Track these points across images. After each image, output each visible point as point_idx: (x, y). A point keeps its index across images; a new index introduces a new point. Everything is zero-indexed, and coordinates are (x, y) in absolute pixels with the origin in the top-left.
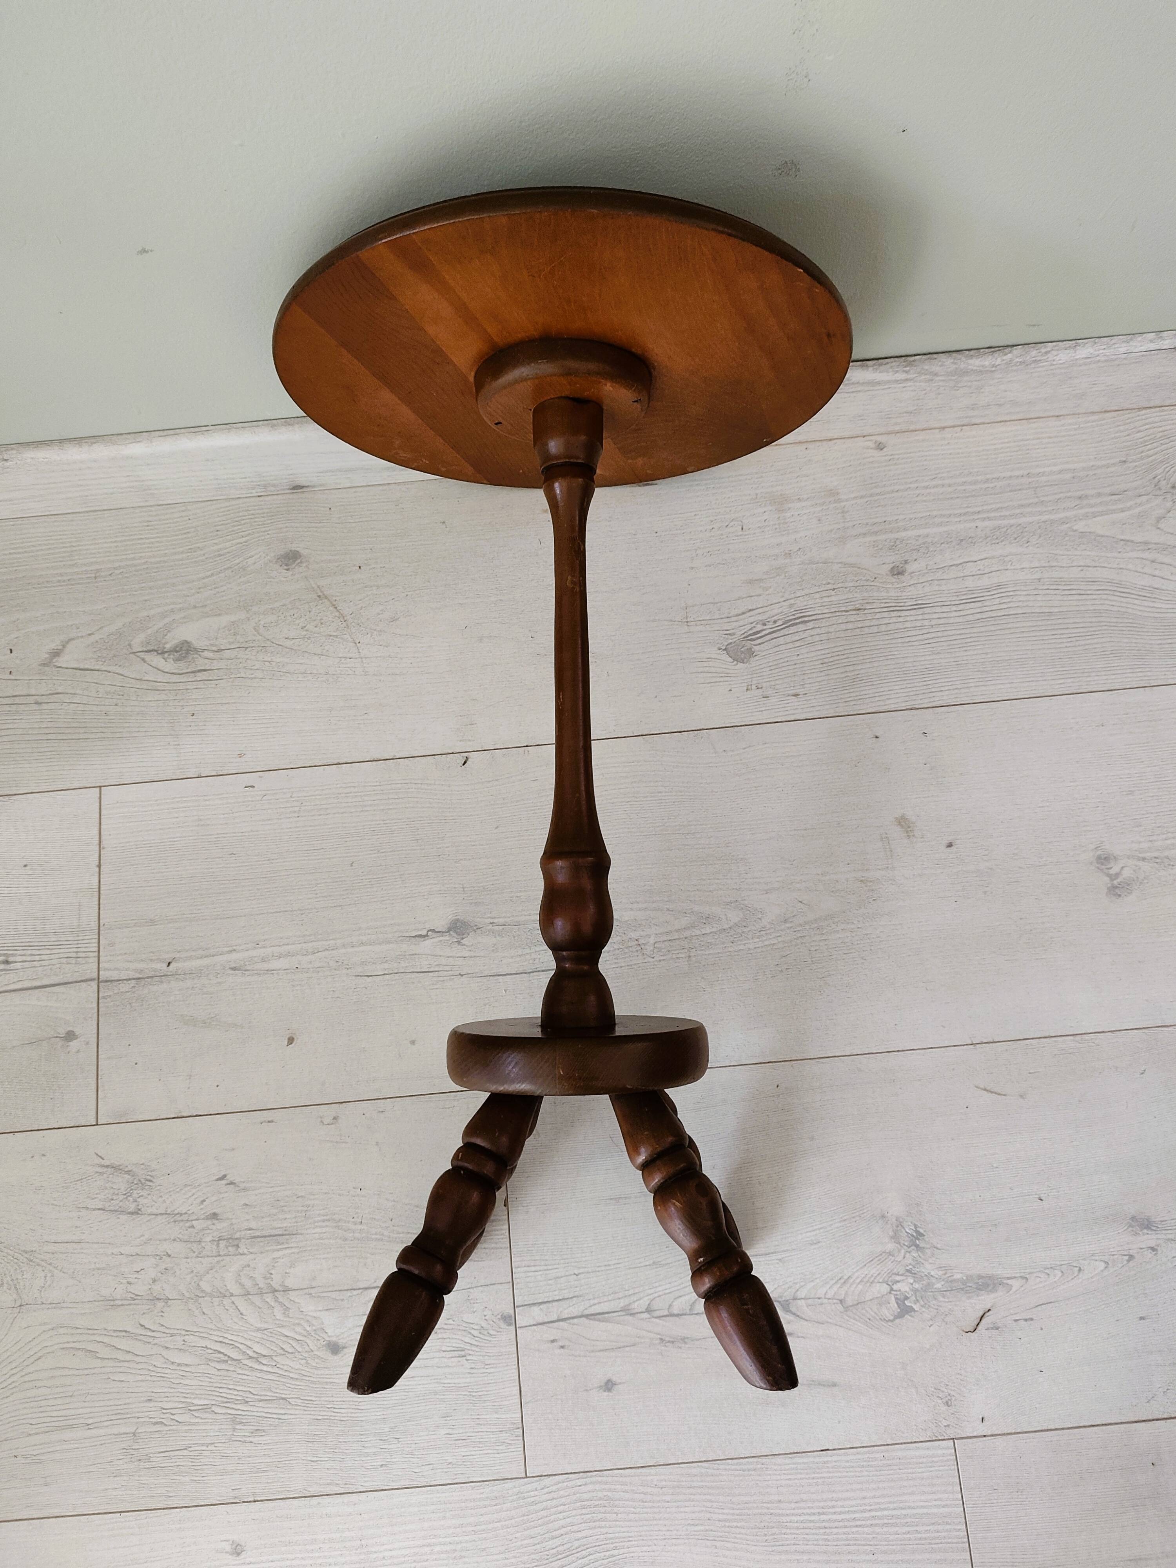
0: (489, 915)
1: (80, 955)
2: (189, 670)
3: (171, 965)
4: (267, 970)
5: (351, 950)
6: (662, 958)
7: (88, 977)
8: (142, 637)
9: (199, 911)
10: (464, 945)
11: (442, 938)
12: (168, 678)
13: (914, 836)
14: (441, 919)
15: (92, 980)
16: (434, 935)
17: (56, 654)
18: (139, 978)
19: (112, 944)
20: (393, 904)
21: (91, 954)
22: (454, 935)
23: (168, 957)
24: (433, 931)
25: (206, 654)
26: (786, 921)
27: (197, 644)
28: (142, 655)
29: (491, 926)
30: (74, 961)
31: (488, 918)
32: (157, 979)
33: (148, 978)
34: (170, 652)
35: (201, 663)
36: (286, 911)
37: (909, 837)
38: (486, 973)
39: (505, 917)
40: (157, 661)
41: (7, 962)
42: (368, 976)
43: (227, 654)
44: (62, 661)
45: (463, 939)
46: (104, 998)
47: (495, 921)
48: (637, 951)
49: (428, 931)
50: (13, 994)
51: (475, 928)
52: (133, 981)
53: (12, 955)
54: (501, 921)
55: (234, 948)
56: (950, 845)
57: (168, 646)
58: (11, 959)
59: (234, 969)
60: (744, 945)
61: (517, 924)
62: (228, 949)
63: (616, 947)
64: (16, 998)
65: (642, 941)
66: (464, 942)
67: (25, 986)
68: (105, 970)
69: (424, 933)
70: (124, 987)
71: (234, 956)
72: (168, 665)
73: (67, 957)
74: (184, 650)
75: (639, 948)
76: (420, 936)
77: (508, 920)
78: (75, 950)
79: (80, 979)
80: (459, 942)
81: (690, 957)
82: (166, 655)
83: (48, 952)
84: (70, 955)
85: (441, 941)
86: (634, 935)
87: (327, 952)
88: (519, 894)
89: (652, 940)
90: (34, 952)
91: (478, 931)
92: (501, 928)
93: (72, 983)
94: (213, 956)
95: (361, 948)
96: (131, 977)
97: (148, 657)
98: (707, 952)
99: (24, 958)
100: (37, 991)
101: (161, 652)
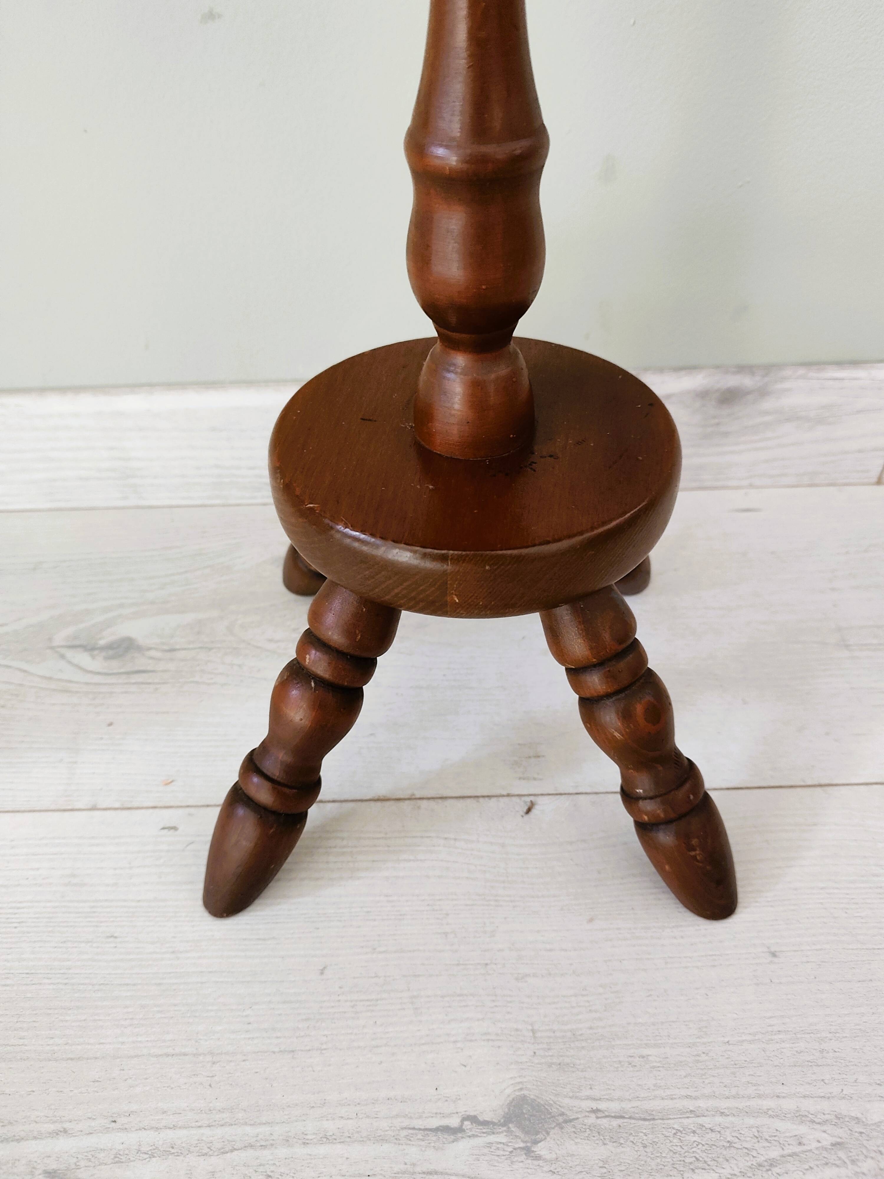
0: (588, 1093)
2: (122, 670)
5: (300, 1151)
8: (70, 630)
9: (21, 1042)
11: (492, 1138)
12: (88, 678)
14: (490, 1094)
16: (476, 1129)
20: (393, 1054)
22: (519, 1133)
24: (473, 1119)
25: (153, 653)
27: (141, 641)
28: (63, 651)
29: (592, 1120)
31: (588, 1098)
34: (102, 649)
35: (141, 662)
36: (185, 1054)
39: (620, 1100)
40: (83, 659)
43: (181, 654)
45: (536, 1142)
47: (602, 1106)
49: (464, 1119)
51: (561, 1119)
54: (614, 1107)
55: (67, 1125)
57: (102, 642)
61: (649, 1117)
62: (52, 1127)
66: (540, 1149)
69: (454, 1122)
71: (62, 1144)
72: (96, 663)
74: (122, 648)
76: (446, 1129)
77: (627, 1106)
80: (528, 1151)
82: (96, 652)
85: (490, 1145)
87: (250, 1152)
88: (645, 1052)
91: (569, 1128)
92: (615, 1123)
94: (18, 1141)
95: (322, 1150)
97: (69, 654)
101: (90, 648)
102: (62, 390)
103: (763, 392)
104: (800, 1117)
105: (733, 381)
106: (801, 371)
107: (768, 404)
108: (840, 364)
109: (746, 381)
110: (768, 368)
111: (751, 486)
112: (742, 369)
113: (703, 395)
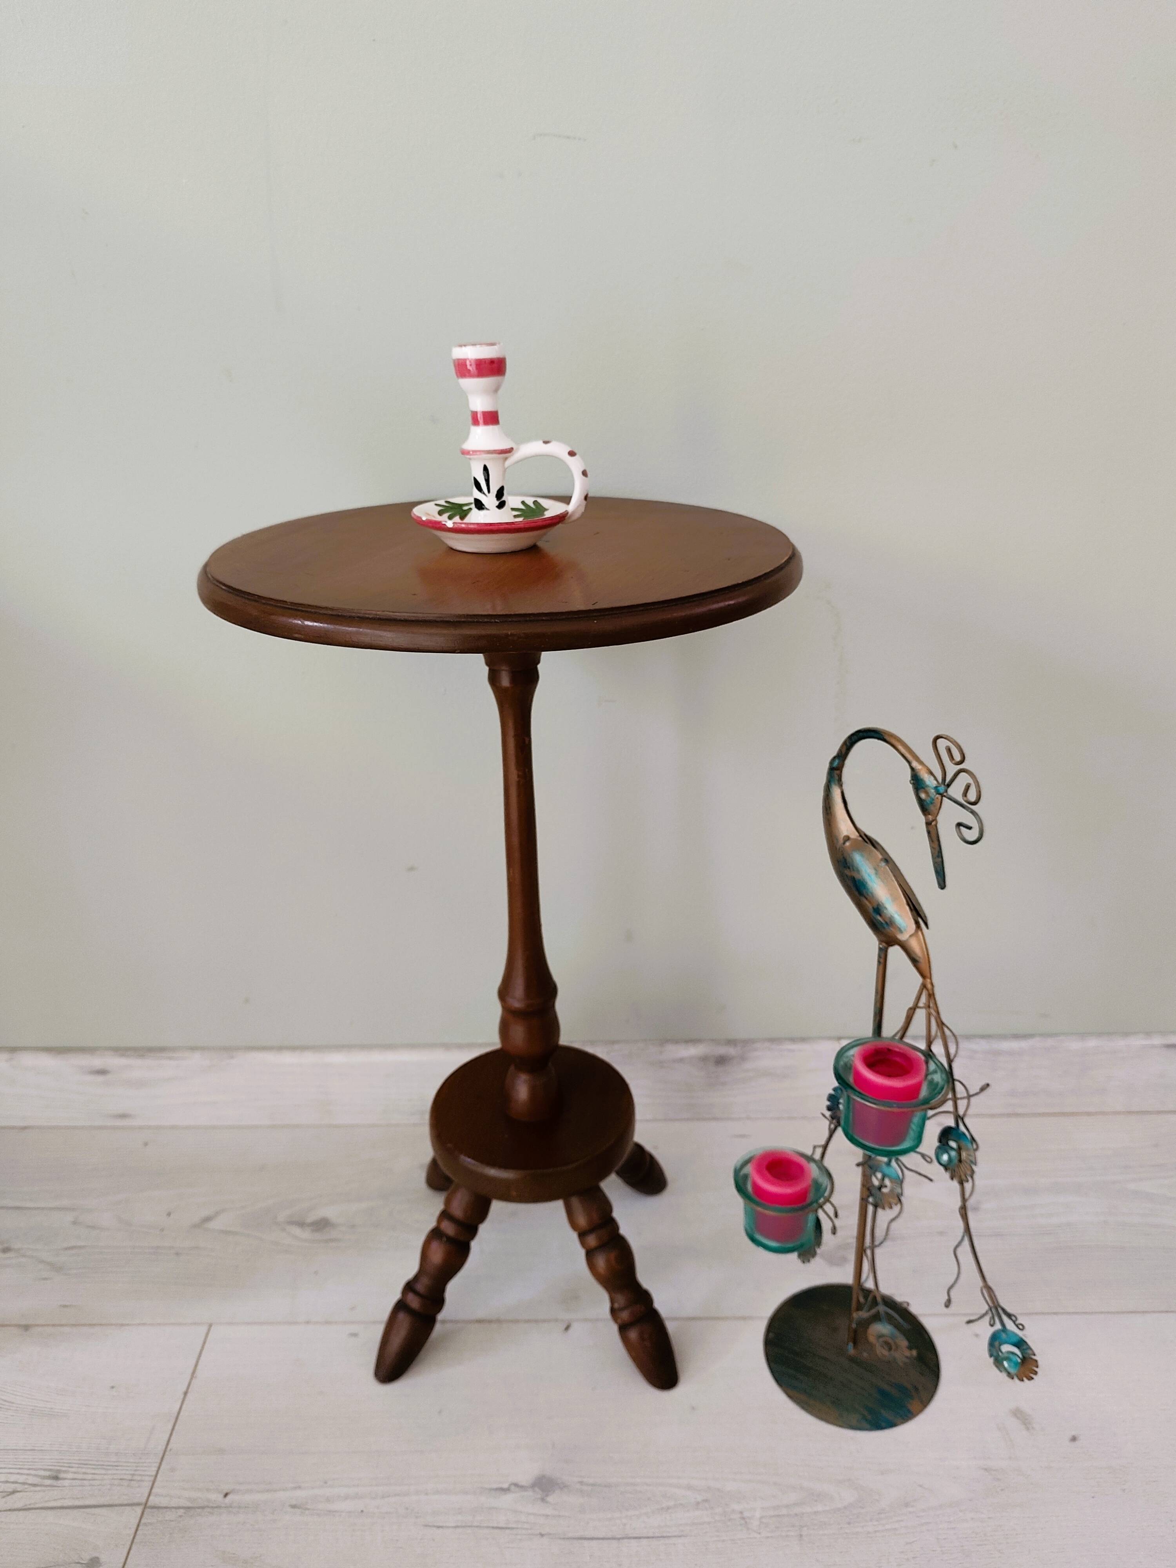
1: (136, 1478)
2: (322, 1239)
3: (229, 1497)
4: (330, 1511)
5: (424, 1497)
6: (769, 1535)
7: (136, 1501)
8: (288, 1212)
10: (547, 1502)
11: (525, 1493)
12: (300, 1244)
13: (1033, 1428)
14: (526, 1473)
15: (138, 1504)
16: (517, 1489)
17: (207, 1219)
18: (189, 1508)
19: (173, 1470)
21: (147, 1478)
22: (539, 1491)
23: (226, 1488)
24: (516, 1485)
25: (341, 1228)
26: (907, 1505)
27: (334, 1220)
28: (284, 1225)
29: (579, 1486)
30: (125, 1483)
31: (578, 1476)
32: (209, 1510)
33: (199, 1508)
34: (309, 1225)
35: (334, 1234)
36: (363, 1452)
37: (1028, 1429)
38: (570, 1535)
39: (595, 1477)
40: (297, 1231)
41: (56, 1478)
42: (438, 1527)
43: (359, 1229)
44: (211, 1225)
45: (547, 1496)
46: (145, 1524)
47: (585, 1480)
48: (741, 1525)
49: (511, 1485)
50: (49, 1512)
51: (562, 1486)
52: (182, 1511)
53: (65, 1472)
54: (591, 1481)
55: (300, 1484)
56: (1074, 1439)
57: (308, 1221)
58: (62, 1475)
59: (293, 1507)
60: (863, 1527)
61: (608, 1486)
62: (293, 1485)
63: (717, 1518)
64: (50, 1516)
65: (746, 1514)
66: (550, 1499)
67: (65, 1505)
68: (157, 1495)
69: (505, 1486)
70: (170, 1515)
71: (299, 1493)
72: (306, 1234)
73: (121, 1479)
74: (322, 1225)
75: (743, 1522)
76: (501, 1489)
77: (598, 1480)
78: (133, 1472)
79: (126, 1502)
80: (543, 1500)
81: (801, 1536)
82: (305, 1227)
83: (103, 1472)
84: (125, 1477)
85: (523, 1497)
86: (736, 1507)
87: (397, 1498)
88: (612, 1455)
89: (758, 1514)
90: (89, 1471)
91: (566, 1490)
92: (591, 1488)
93: (116, 1505)
94: (275, 1491)
95: (436, 1497)
96: (181, 1504)
97: (288, 1228)
98: (821, 1532)
99: (76, 1476)
100: (75, 1511)
101: (301, 1224)
102: (293, 1048)
103: (743, 1058)
104: (689, 1487)
105: (722, 1050)
106: (767, 1044)
107: (748, 1065)
108: (793, 1040)
109: (731, 1051)
110: (746, 1042)
111: (748, 1118)
112: (731, 1042)
113: (704, 1059)
